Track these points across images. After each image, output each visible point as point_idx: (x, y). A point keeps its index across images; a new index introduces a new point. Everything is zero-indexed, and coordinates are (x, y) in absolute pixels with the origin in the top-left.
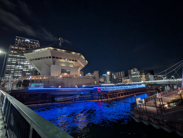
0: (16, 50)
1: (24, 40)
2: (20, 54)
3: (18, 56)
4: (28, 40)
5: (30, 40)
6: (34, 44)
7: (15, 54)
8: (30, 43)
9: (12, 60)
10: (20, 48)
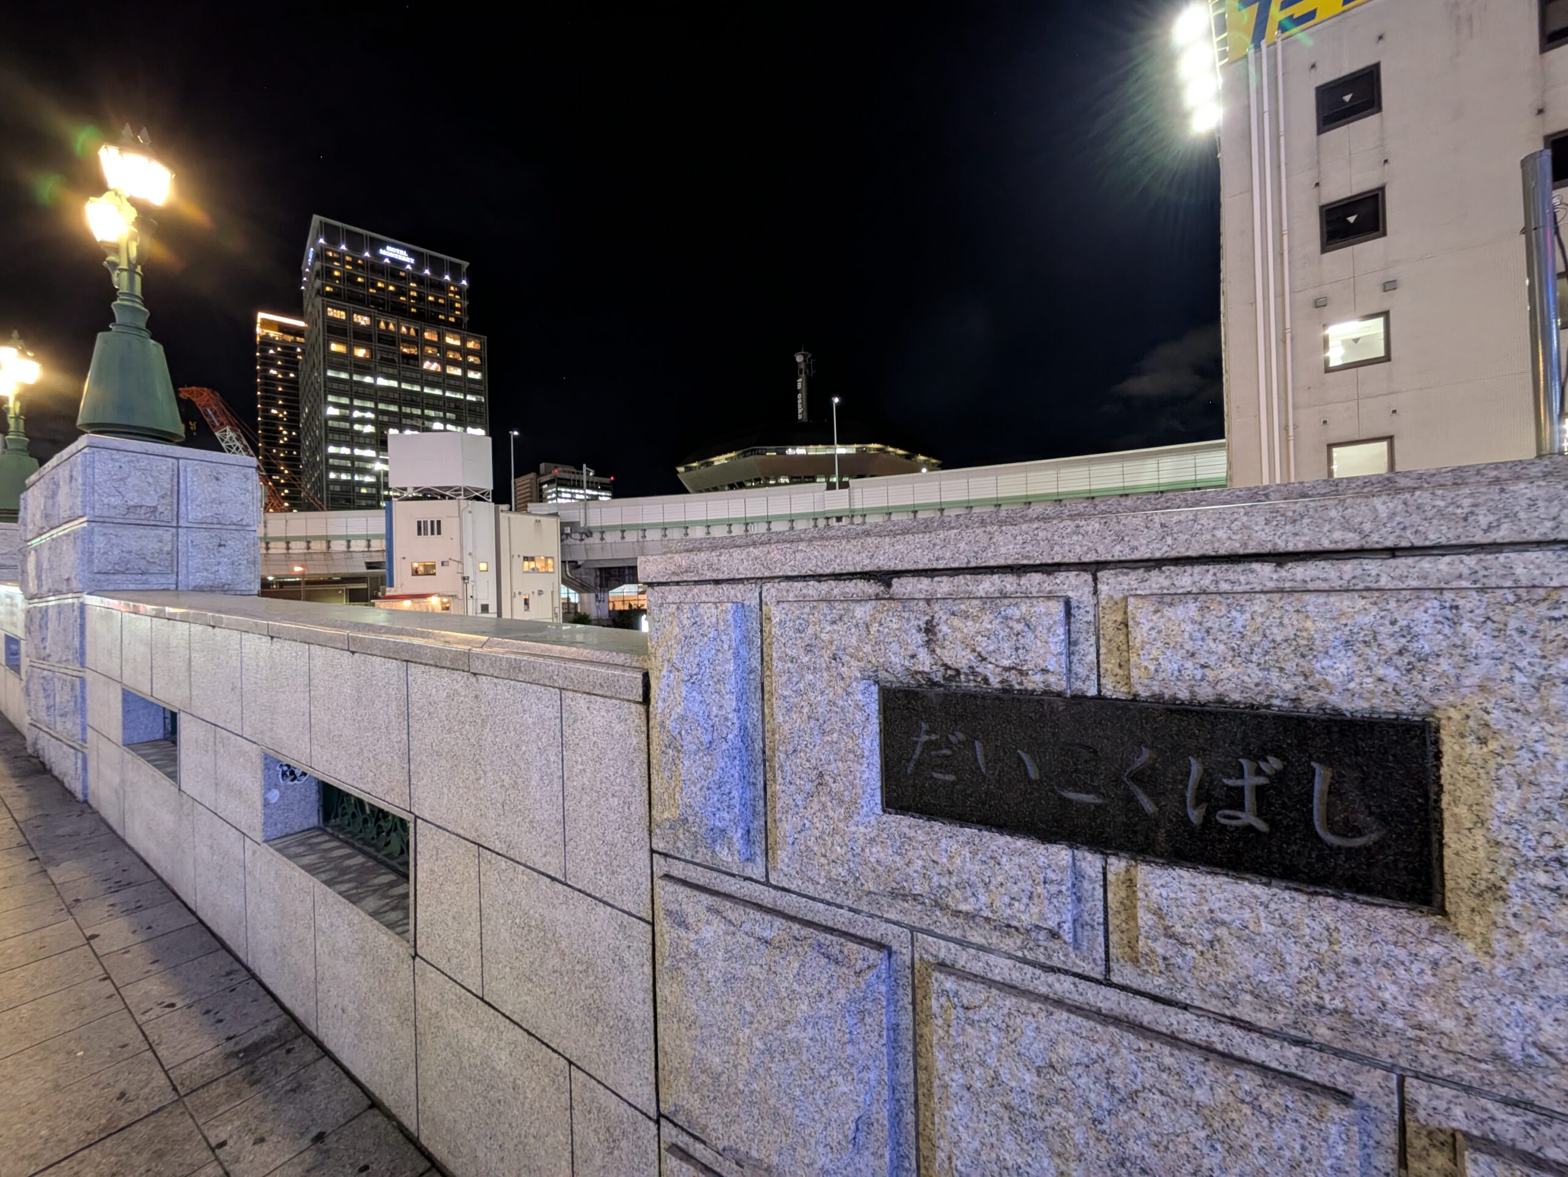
0: (361, 336)
1: (376, 245)
2: (391, 371)
3: (382, 382)
4: (402, 255)
5: (411, 253)
6: (442, 288)
7: (362, 367)
8: (414, 277)
9: (351, 407)
10: (382, 325)
